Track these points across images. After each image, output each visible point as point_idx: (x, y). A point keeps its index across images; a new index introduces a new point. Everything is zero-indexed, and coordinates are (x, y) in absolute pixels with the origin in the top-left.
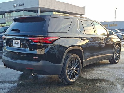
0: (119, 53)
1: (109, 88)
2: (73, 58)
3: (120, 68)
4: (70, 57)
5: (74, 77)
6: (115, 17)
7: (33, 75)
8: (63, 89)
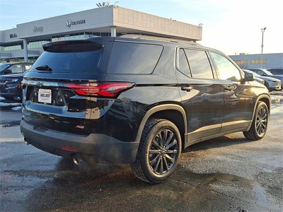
0: (267, 118)
1: (239, 194)
2: (162, 127)
3: (266, 149)
4: (157, 126)
5: (165, 169)
6: (262, 46)
7: (75, 162)
8: (139, 192)
